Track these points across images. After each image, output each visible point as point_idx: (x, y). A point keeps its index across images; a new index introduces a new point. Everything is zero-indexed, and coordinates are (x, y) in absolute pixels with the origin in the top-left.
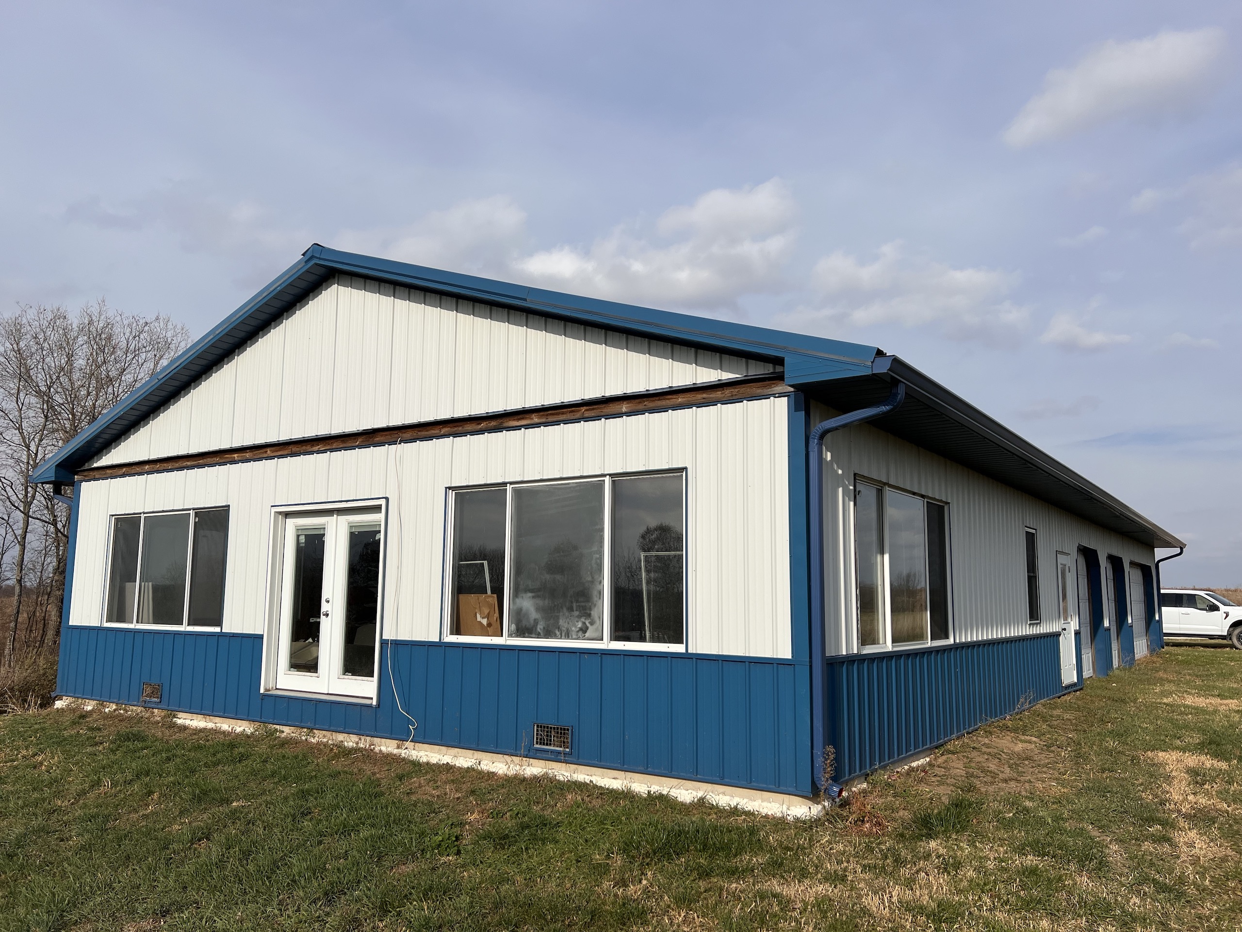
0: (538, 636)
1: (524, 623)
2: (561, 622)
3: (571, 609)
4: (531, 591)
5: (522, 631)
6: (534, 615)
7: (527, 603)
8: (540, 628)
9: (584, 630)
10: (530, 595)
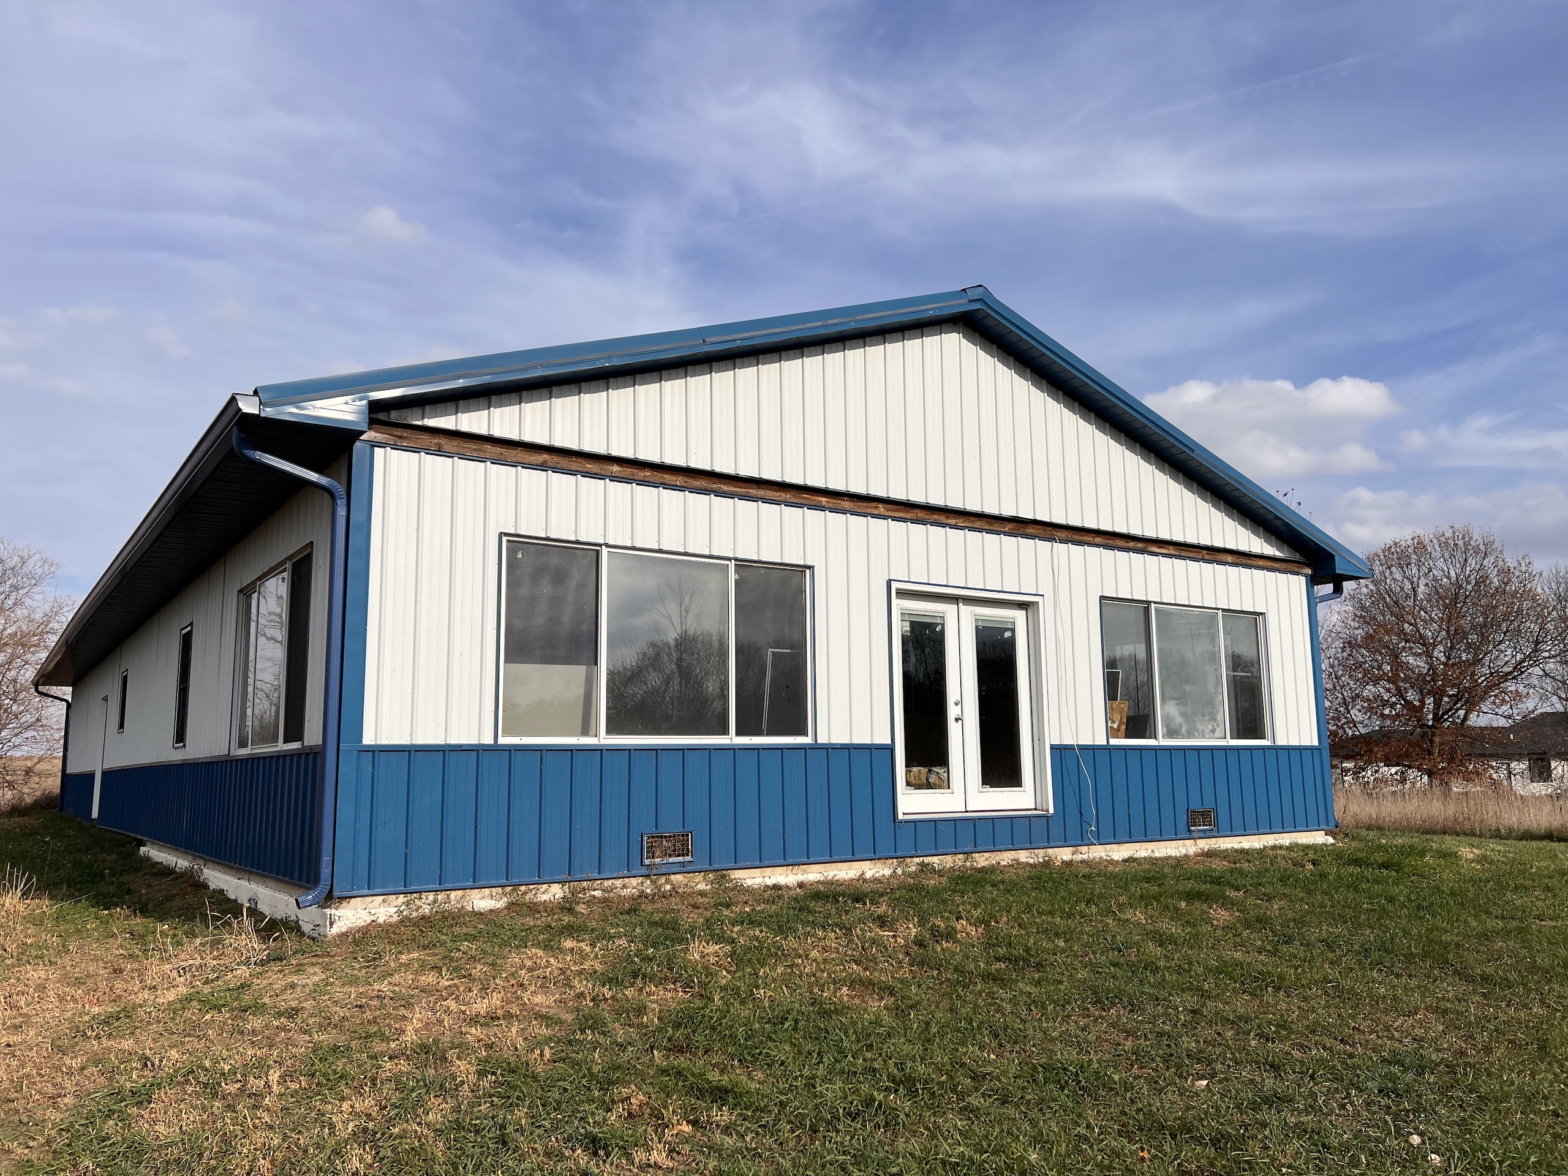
0: (1183, 737)
1: (1173, 726)
2: (1198, 726)
3: (1203, 715)
4: (1174, 699)
5: (1171, 733)
6: (1179, 719)
7: (1173, 709)
8: (1184, 730)
9: (1213, 731)
10: (1175, 702)
